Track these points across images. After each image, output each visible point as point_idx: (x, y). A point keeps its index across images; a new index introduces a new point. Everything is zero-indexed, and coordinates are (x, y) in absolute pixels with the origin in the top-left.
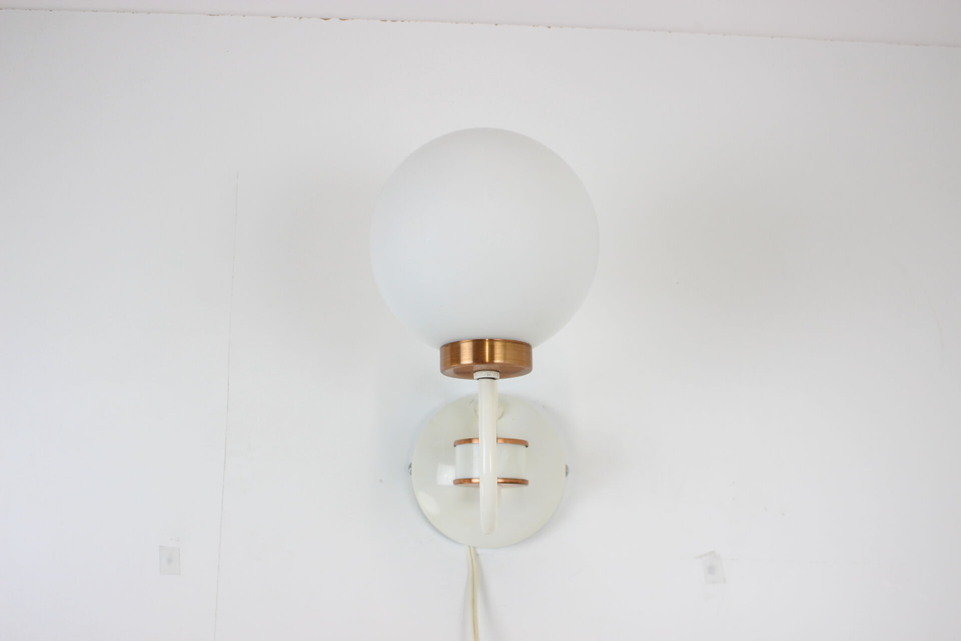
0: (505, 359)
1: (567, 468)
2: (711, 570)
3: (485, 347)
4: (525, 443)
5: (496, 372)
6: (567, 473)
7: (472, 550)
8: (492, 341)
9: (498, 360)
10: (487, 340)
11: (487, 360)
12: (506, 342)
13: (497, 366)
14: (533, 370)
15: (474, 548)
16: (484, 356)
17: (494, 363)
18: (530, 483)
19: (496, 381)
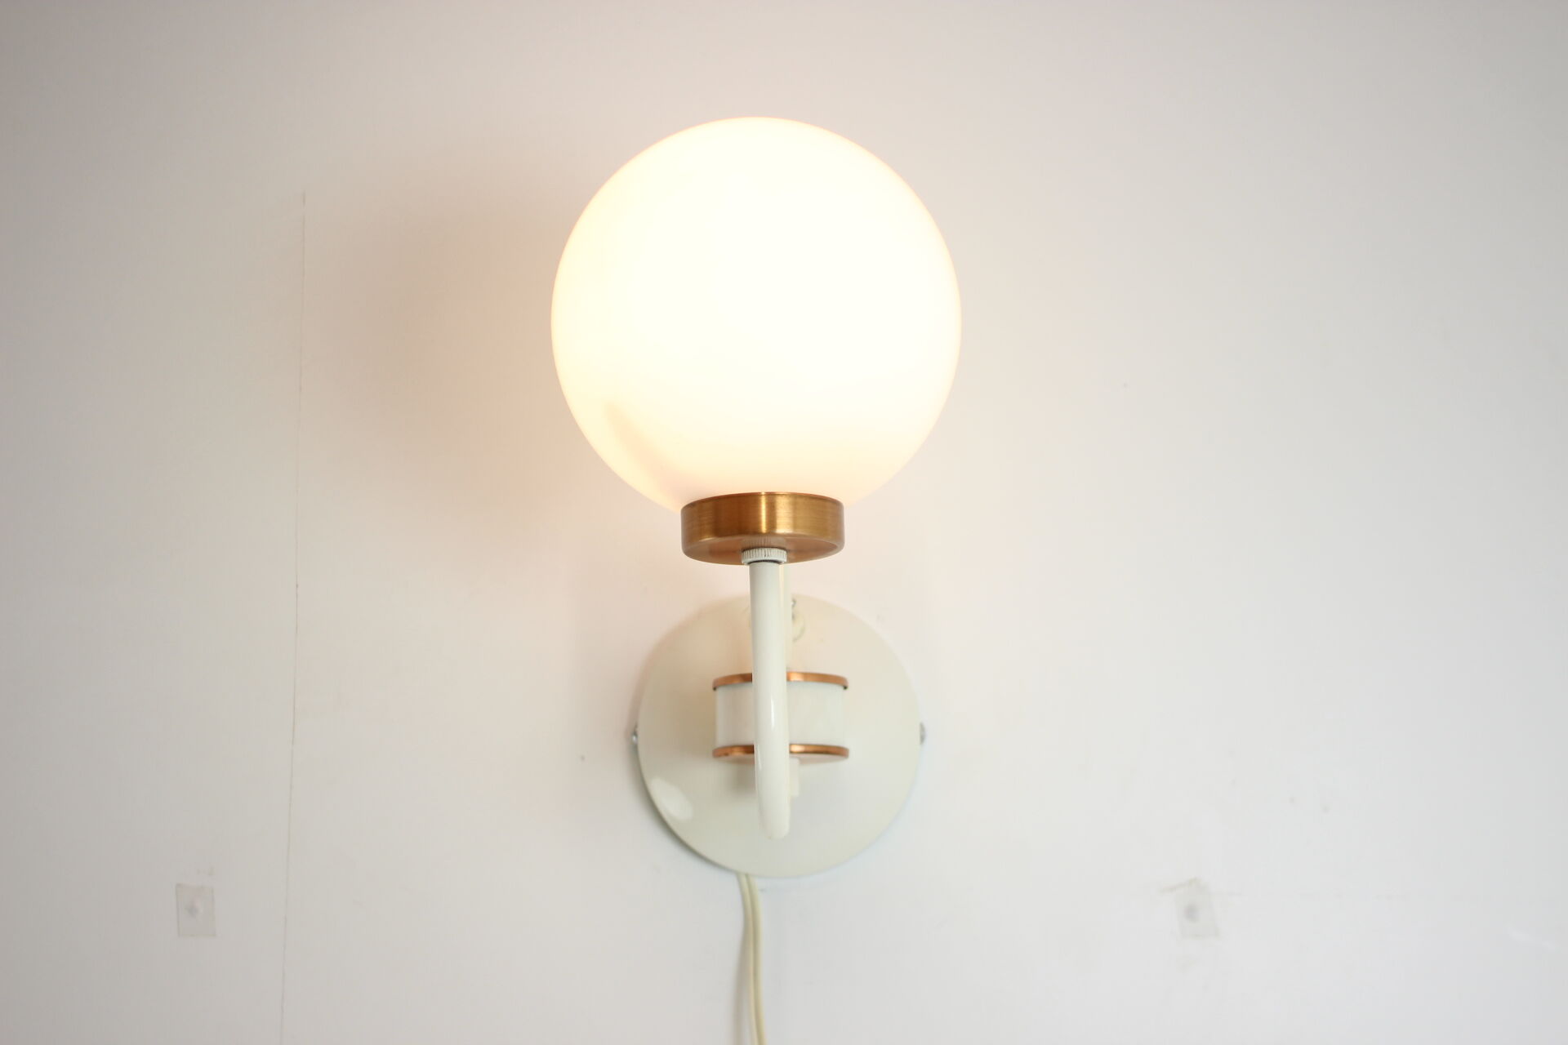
0: (795, 526)
1: (922, 728)
2: (1191, 912)
3: (760, 507)
4: (840, 682)
5: (779, 550)
6: (922, 738)
7: (744, 880)
8: (771, 496)
9: (784, 527)
10: (763, 493)
11: (764, 529)
12: (796, 497)
13: (780, 539)
14: (844, 548)
15: (747, 876)
16: (758, 522)
17: (775, 535)
18: (852, 753)
19: (780, 566)
